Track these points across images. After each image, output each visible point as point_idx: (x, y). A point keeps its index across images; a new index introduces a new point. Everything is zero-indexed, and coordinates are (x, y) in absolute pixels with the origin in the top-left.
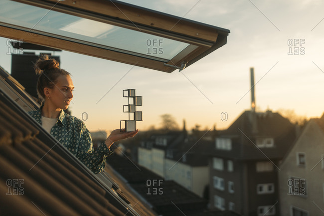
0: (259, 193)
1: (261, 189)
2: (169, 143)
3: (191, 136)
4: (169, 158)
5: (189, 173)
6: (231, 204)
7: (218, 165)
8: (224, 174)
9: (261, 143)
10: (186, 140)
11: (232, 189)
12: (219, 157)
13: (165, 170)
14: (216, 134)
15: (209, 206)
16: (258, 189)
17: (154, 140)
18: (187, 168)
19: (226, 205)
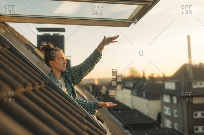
0: (195, 117)
1: (196, 115)
2: (134, 85)
3: (148, 81)
4: (134, 95)
5: (147, 104)
6: (176, 124)
7: (167, 99)
8: (171, 105)
9: (196, 84)
10: (145, 84)
11: (176, 114)
12: (167, 94)
13: (132, 103)
14: (165, 79)
15: (161, 125)
16: (194, 115)
17: (124, 84)
18: (146, 101)
19: (173, 125)
